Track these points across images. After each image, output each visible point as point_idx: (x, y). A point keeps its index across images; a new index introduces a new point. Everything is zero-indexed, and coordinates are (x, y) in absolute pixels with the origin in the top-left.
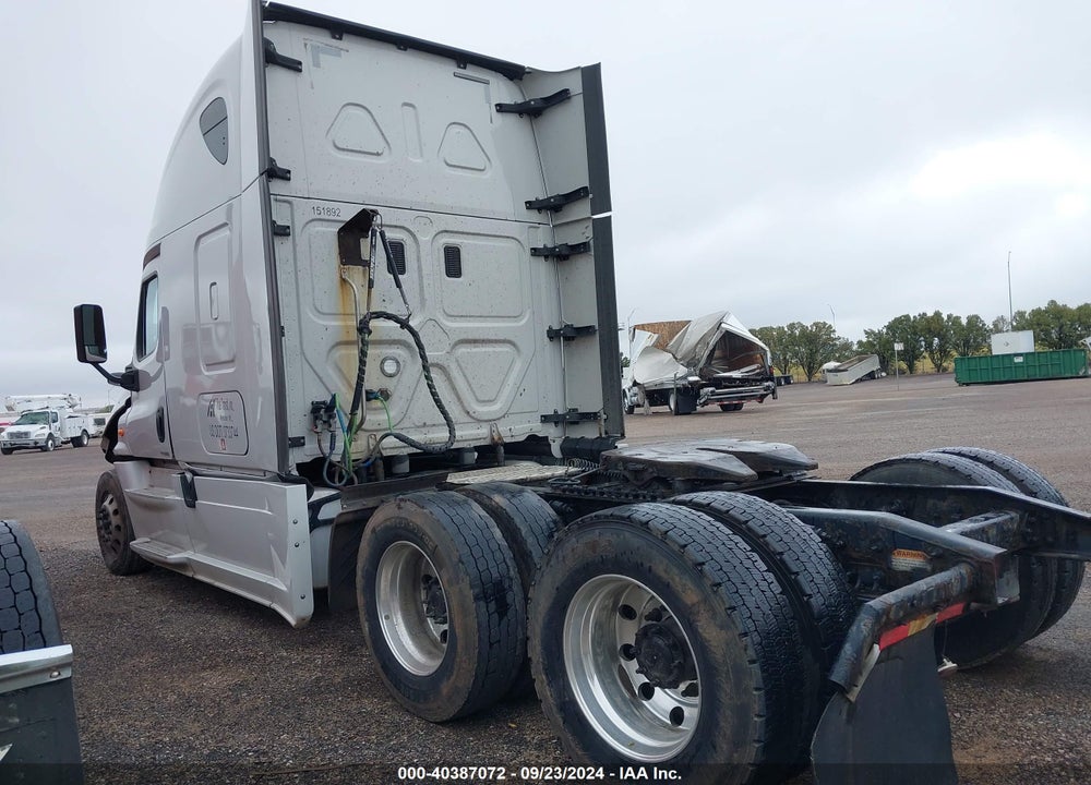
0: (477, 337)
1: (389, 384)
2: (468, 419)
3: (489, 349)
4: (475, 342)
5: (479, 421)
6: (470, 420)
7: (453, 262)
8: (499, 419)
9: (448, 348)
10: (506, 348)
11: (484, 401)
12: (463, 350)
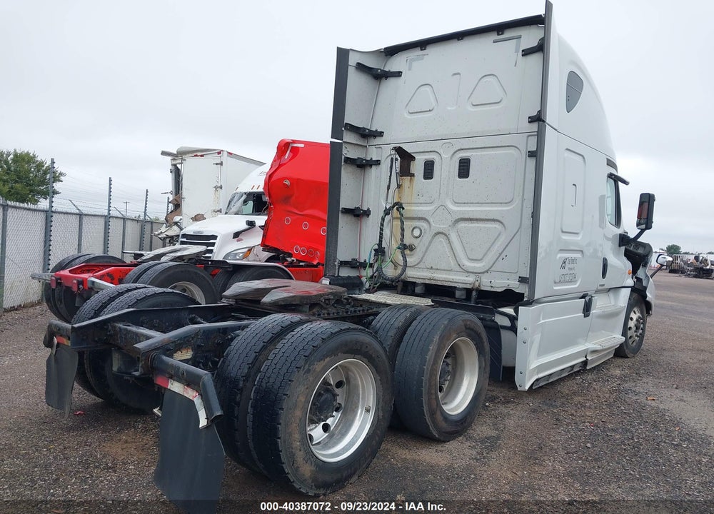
0: (472, 217)
1: (415, 242)
2: (459, 269)
3: (481, 225)
4: (471, 220)
5: (468, 272)
6: (461, 270)
7: (464, 169)
8: (483, 273)
9: (451, 223)
10: (497, 225)
11: (473, 260)
12: (462, 225)
